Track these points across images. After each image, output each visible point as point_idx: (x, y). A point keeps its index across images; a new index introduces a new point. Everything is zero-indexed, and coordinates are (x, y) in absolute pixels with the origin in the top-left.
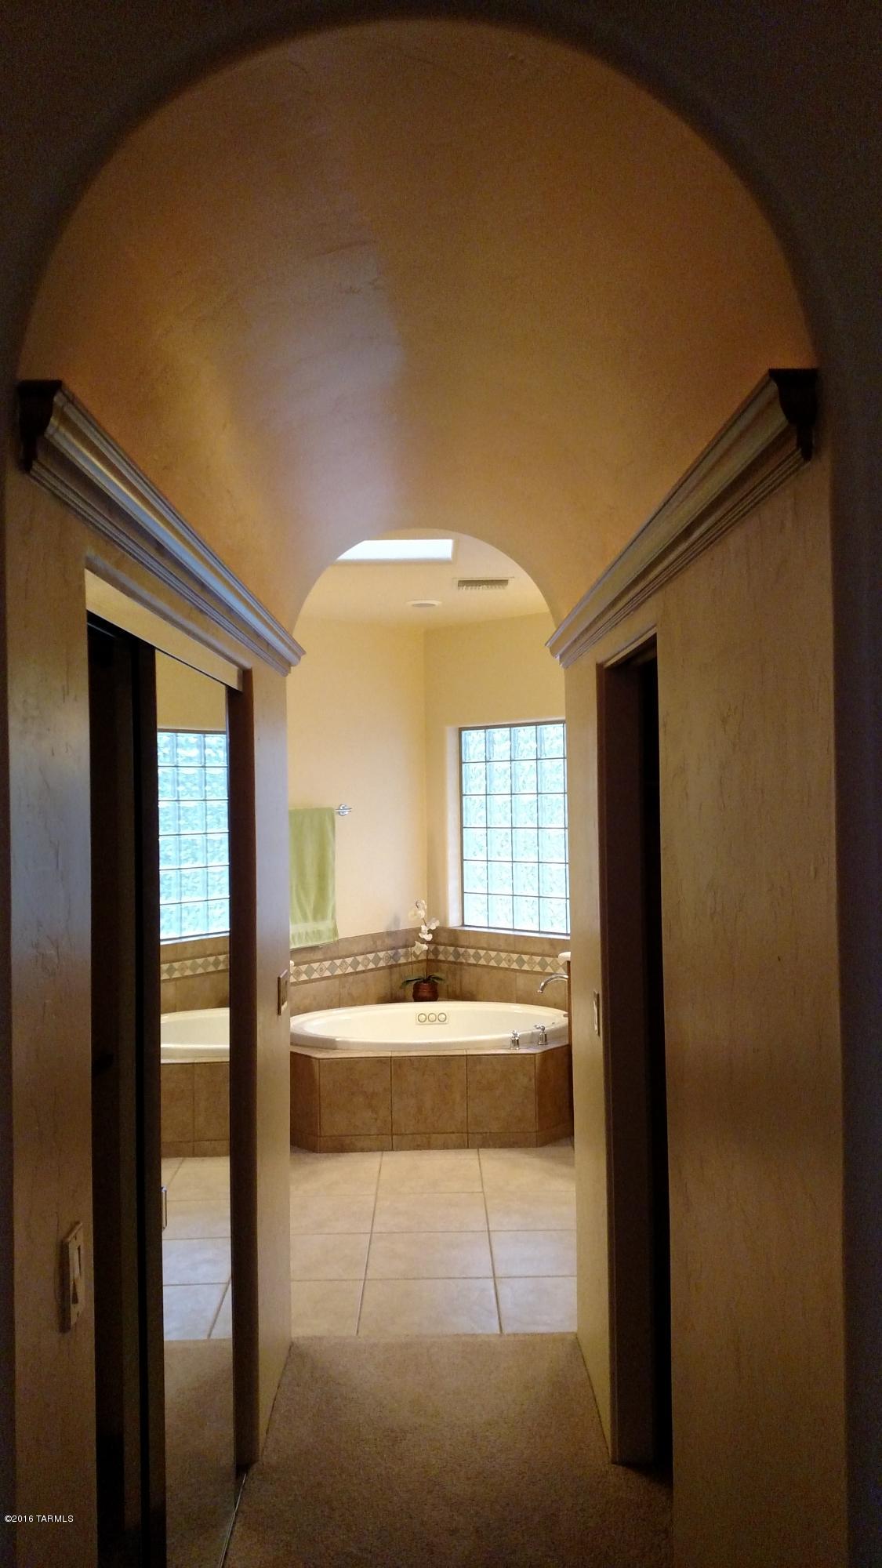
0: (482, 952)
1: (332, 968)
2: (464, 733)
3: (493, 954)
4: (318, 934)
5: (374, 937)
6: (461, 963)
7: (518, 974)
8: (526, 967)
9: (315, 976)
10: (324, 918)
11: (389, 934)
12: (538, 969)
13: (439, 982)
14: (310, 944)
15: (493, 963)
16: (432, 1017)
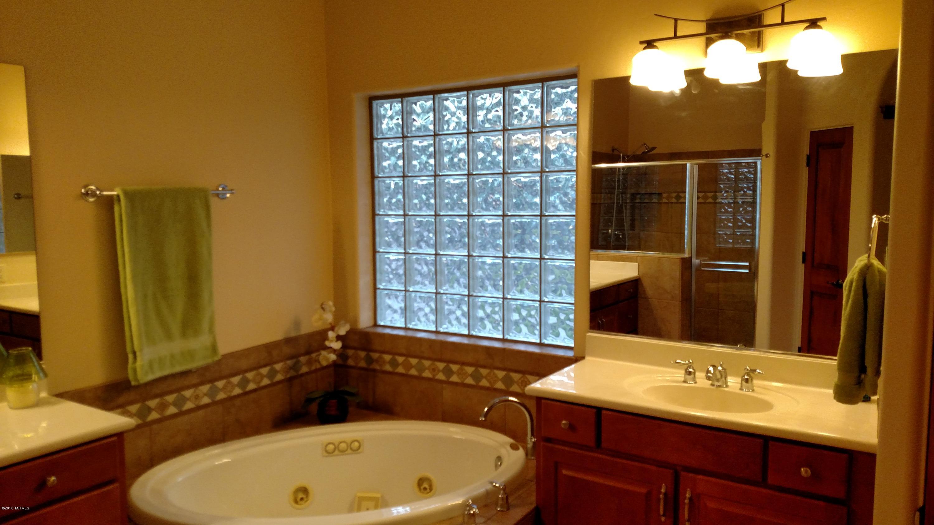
0: (400, 359)
1: (212, 393)
2: (375, 103)
3: (414, 361)
4: (190, 355)
5: (269, 347)
6: (374, 370)
7: (444, 385)
8: (455, 378)
9: (189, 405)
10: (197, 333)
11: (288, 341)
12: (470, 381)
13: (349, 398)
14: (178, 369)
15: (413, 372)
16: (343, 446)
